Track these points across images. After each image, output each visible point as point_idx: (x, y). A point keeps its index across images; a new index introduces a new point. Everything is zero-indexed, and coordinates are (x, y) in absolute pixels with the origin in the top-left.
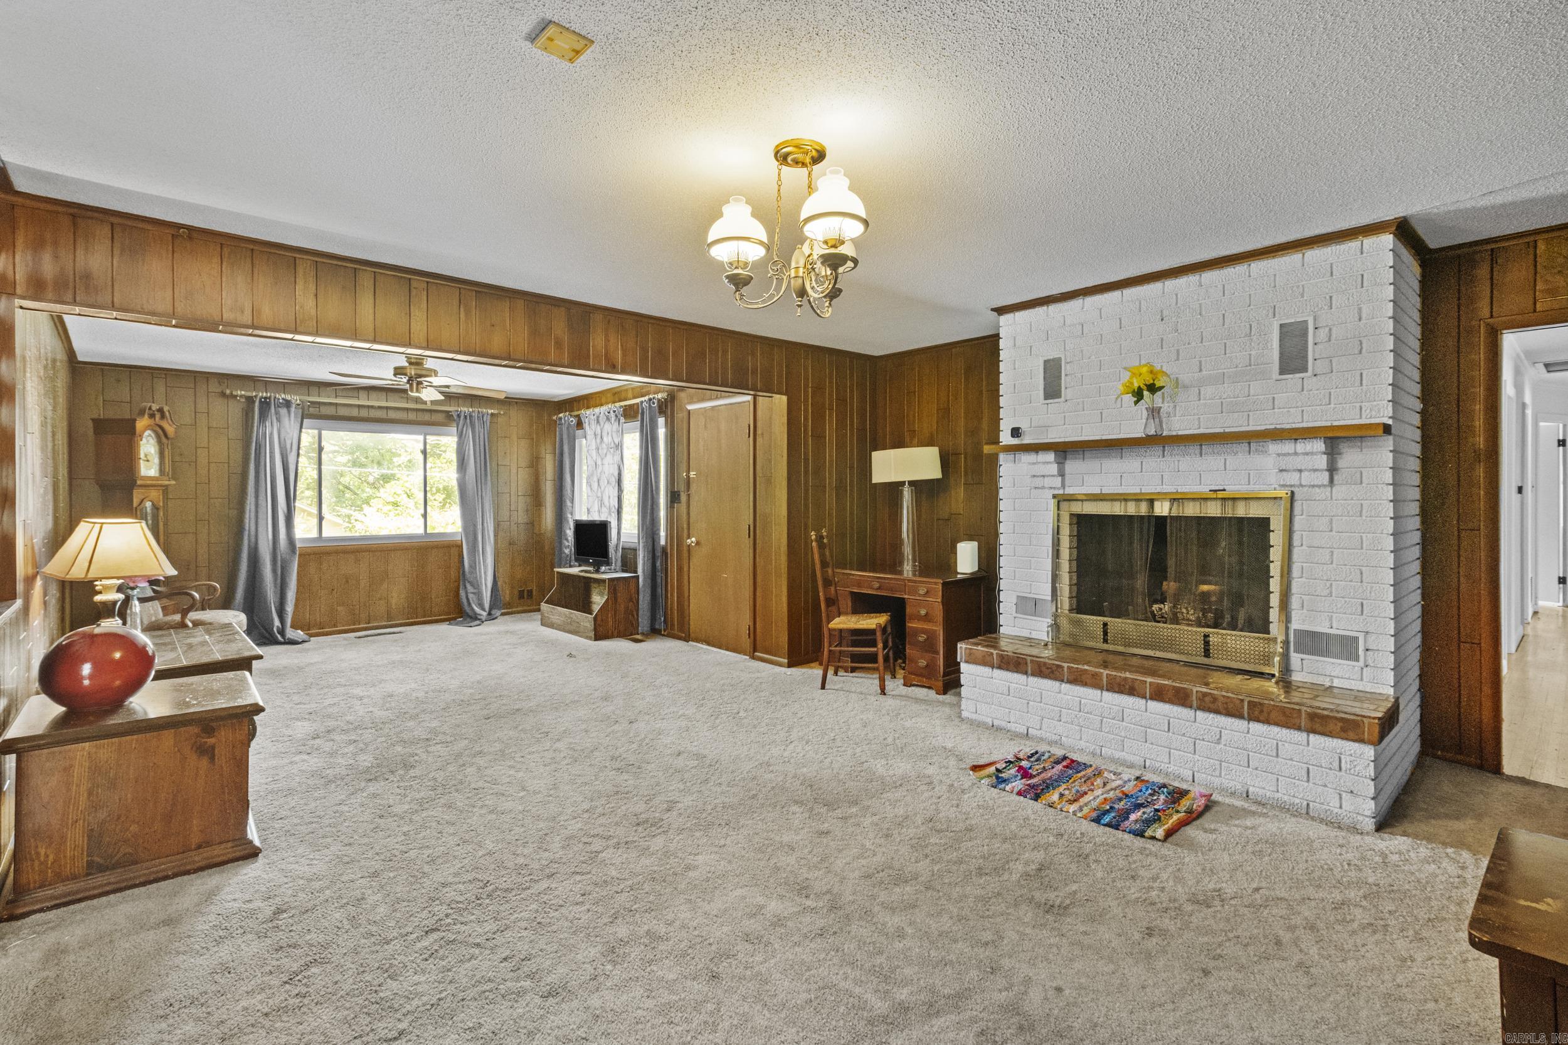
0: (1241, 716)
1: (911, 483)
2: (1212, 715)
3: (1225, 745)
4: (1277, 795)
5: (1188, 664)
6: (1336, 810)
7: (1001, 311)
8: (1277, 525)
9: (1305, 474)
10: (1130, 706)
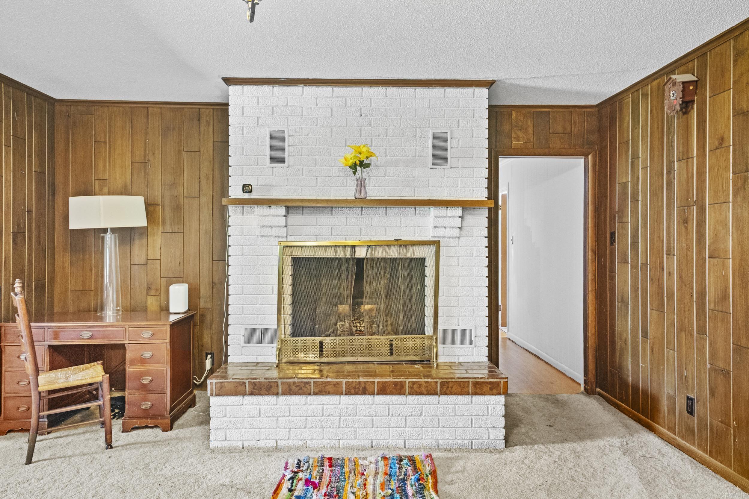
0: (436, 394)
1: (114, 230)
2: (417, 397)
3: (425, 416)
4: (456, 441)
5: (381, 363)
6: (486, 441)
7: (228, 81)
8: (430, 263)
9: (448, 229)
10: (362, 403)
